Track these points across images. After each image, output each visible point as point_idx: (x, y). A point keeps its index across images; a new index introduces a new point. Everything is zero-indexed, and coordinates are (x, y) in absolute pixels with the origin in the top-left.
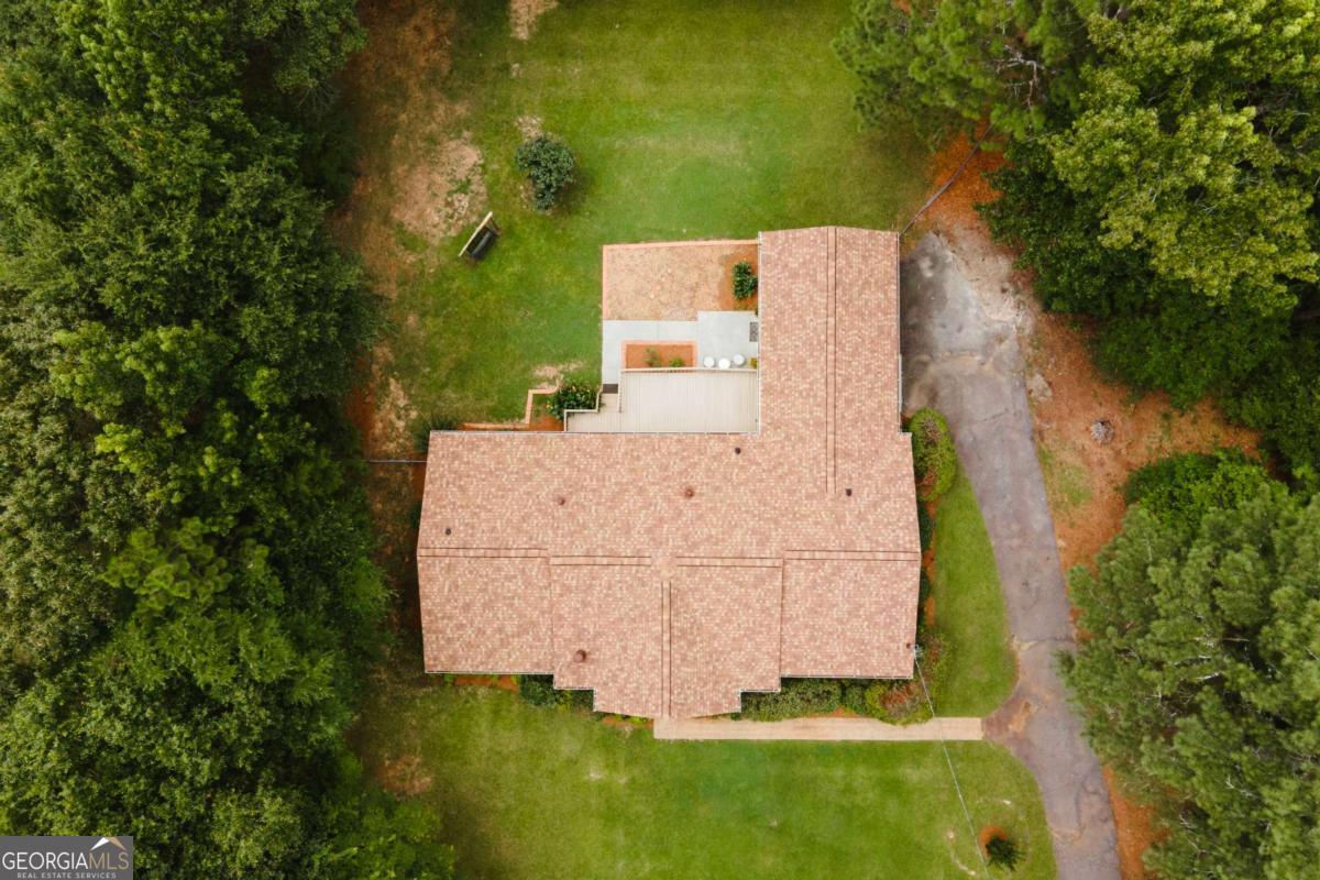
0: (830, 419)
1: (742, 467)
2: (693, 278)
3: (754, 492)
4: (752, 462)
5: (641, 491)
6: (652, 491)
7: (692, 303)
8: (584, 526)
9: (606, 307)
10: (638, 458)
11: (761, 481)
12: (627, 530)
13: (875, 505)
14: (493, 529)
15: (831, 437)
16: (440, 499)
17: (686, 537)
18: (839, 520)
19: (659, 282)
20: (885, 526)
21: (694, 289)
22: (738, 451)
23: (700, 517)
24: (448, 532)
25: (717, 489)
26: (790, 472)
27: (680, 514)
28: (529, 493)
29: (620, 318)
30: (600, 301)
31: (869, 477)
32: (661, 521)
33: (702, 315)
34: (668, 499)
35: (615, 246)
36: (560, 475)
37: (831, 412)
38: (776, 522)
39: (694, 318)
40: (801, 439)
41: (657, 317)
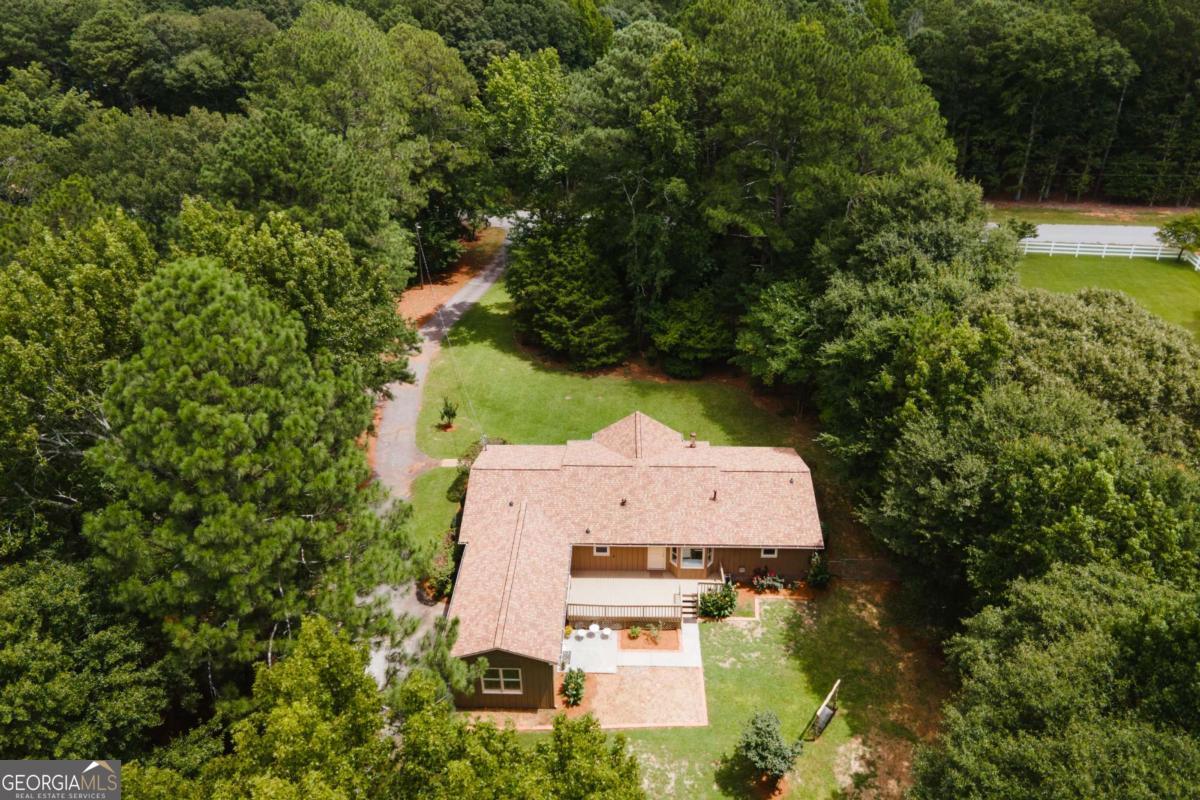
0: (518, 536)
1: (586, 520)
2: (620, 699)
3: (578, 505)
4: (578, 524)
5: (659, 506)
6: (650, 506)
7: (622, 679)
8: (697, 484)
9: (701, 679)
10: (662, 528)
11: (572, 512)
12: (666, 482)
13: (494, 497)
14: (760, 484)
15: (519, 527)
16: (803, 502)
17: (627, 478)
18: (521, 488)
19: (653, 695)
20: (490, 484)
21: (620, 690)
22: (588, 532)
23: (616, 490)
24: (791, 482)
25: (603, 507)
26: (551, 518)
27: (630, 492)
28: (740, 505)
29: (686, 668)
30: (706, 682)
31: (495, 514)
32: (644, 488)
33: (612, 669)
34: (640, 501)
35: (696, 724)
36: (719, 517)
37: (517, 541)
38: (565, 487)
39: (620, 667)
40: (541, 533)
41: (653, 669)
